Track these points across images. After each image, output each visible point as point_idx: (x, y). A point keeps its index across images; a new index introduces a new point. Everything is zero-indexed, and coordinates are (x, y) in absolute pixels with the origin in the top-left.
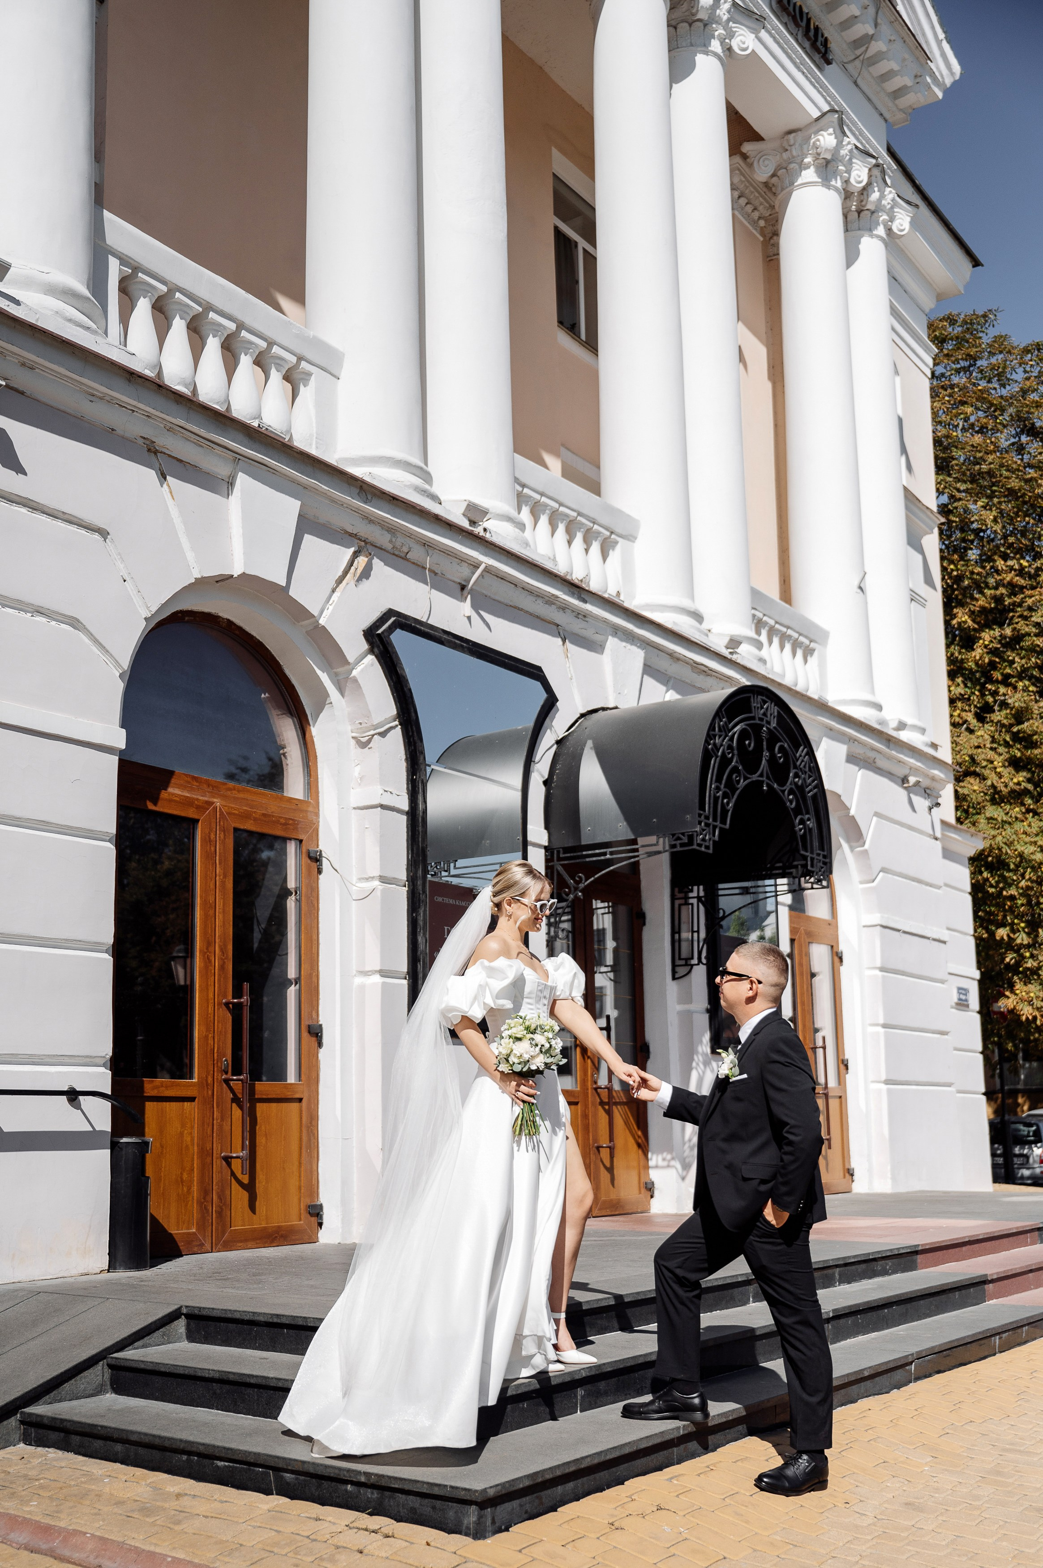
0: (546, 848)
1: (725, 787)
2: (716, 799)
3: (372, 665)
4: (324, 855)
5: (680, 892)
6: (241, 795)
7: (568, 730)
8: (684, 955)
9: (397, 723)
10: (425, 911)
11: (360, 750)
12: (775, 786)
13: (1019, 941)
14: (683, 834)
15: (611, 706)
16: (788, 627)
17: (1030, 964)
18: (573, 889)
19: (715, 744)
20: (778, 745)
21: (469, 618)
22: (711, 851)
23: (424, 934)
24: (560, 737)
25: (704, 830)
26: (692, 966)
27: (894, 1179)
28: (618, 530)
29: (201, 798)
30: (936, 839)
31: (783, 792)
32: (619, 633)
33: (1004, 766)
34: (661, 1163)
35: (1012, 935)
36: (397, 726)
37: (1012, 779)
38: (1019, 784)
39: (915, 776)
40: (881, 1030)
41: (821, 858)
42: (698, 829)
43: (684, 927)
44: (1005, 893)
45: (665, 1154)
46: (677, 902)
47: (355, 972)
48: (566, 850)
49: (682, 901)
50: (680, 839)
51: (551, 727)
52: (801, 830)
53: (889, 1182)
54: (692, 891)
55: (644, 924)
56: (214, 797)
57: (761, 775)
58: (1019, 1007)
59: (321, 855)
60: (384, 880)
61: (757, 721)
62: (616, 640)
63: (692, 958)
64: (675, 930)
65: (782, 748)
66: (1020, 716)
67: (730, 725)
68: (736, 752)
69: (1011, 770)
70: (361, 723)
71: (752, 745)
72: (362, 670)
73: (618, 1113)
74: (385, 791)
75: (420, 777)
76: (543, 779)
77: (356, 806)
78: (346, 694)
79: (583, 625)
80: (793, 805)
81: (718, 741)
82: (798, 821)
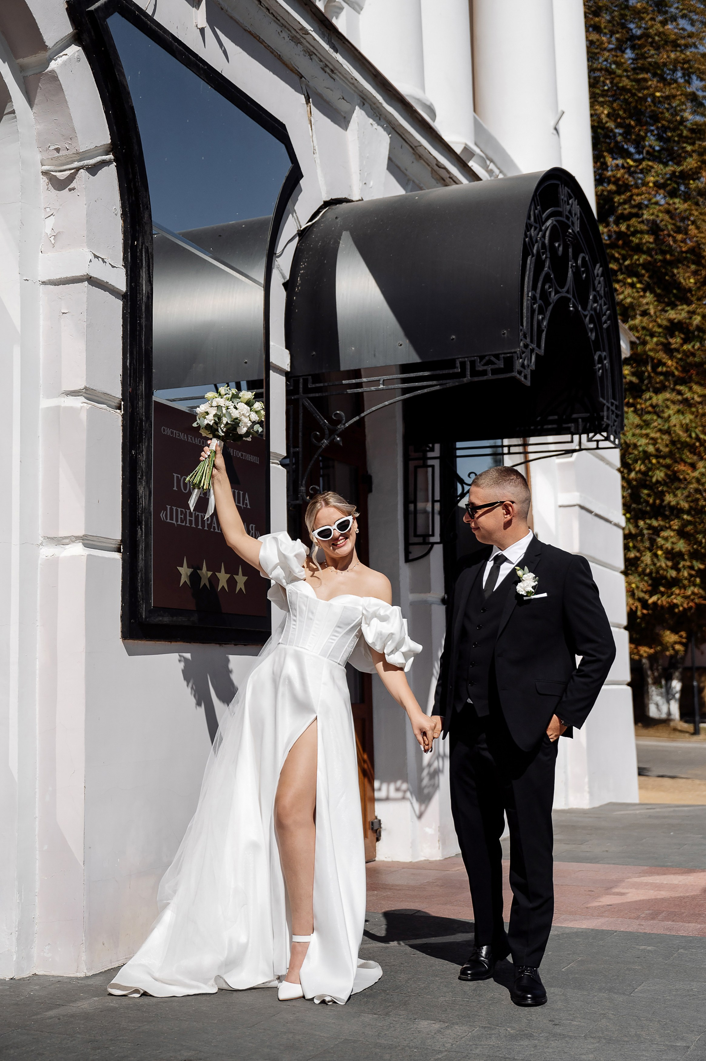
0: (287, 374)
1: (540, 299)
2: (533, 311)
3: (79, 60)
5: (416, 451)
7: (310, 220)
9: (111, 157)
10: (149, 447)
11: (54, 193)
12: (580, 308)
14: (497, 356)
15: (355, 198)
18: (327, 432)
19: (531, 238)
20: (581, 255)
21: (202, 31)
22: (528, 383)
23: (148, 483)
24: (303, 227)
25: (523, 352)
26: (430, 547)
31: (586, 316)
32: (366, 105)
34: (393, 794)
36: (110, 161)
41: (614, 408)
42: (517, 351)
43: (420, 494)
46: (412, 464)
47: (41, 539)
48: (318, 378)
50: (493, 363)
51: (293, 211)
52: (599, 369)
53: (587, 795)
54: (432, 450)
55: (370, 491)
57: (568, 292)
60: (89, 395)
61: (564, 220)
62: (363, 112)
63: (433, 535)
64: (410, 498)
67: (544, 216)
68: (547, 254)
70: (58, 150)
71: (561, 249)
72: (65, 63)
74: (96, 257)
75: (143, 243)
76: (283, 281)
77: (44, 279)
78: (36, 101)
79: (329, 82)
80: (593, 336)
81: (533, 232)
82: (596, 358)
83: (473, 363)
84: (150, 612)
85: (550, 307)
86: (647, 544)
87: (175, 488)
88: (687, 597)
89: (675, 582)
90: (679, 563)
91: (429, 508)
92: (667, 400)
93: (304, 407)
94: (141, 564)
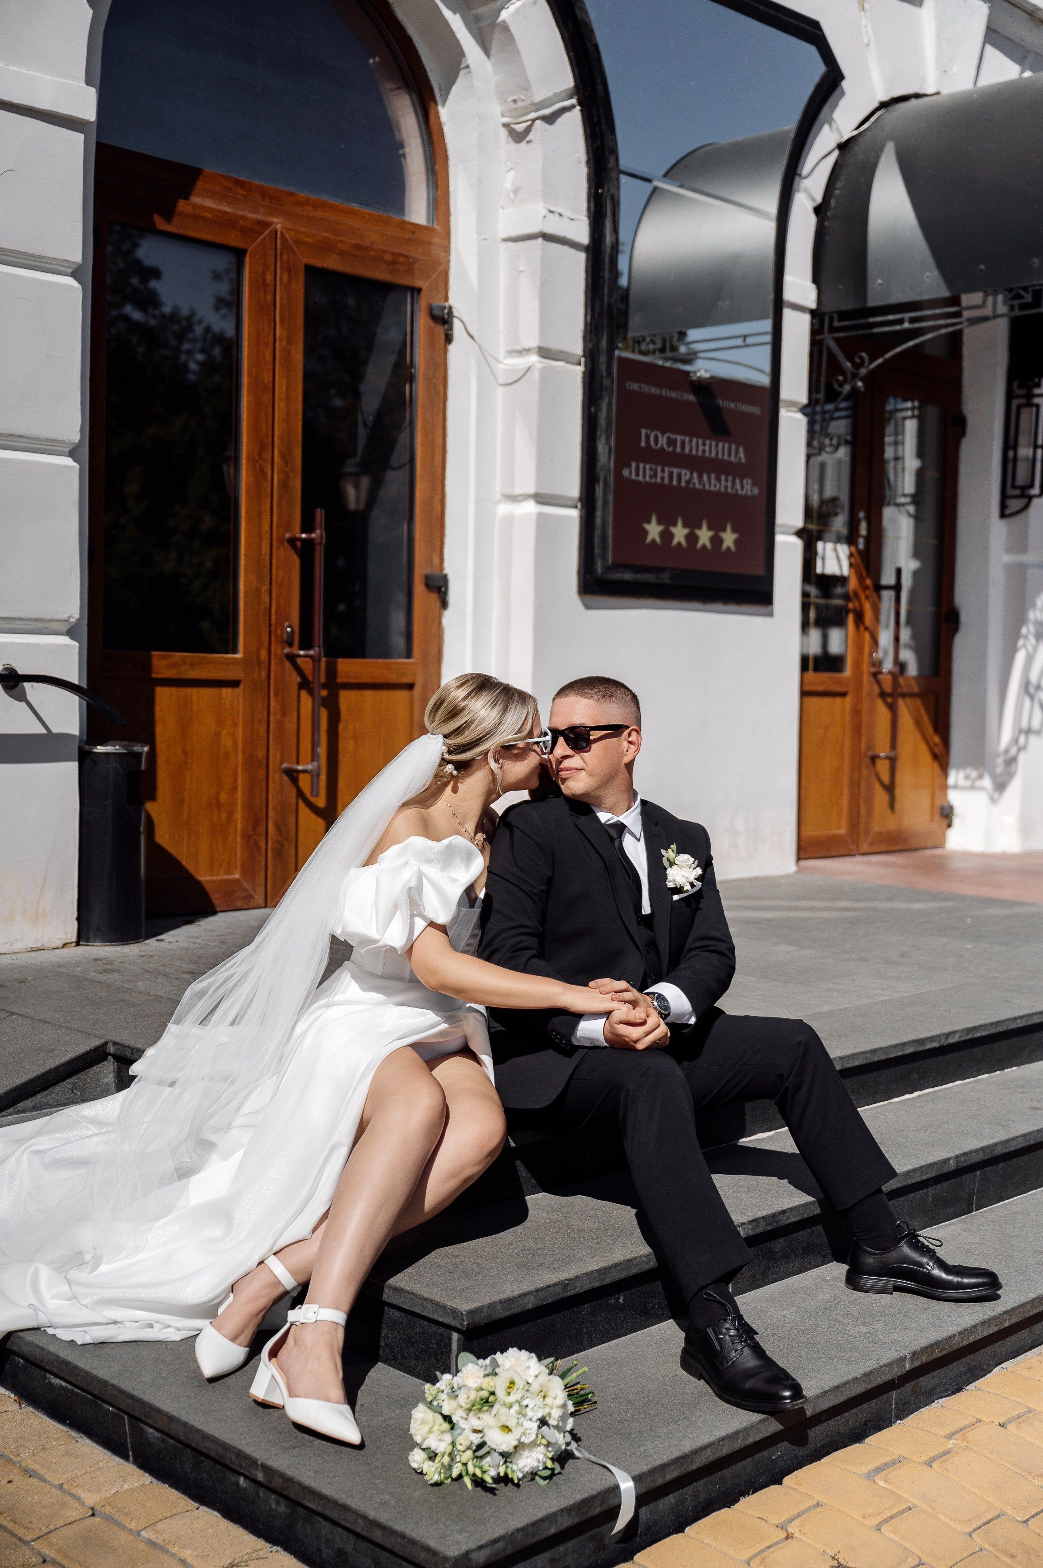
0: (812, 312)
4: (455, 313)
5: (1020, 387)
6: (319, 214)
7: (857, 128)
8: (1019, 482)
9: (574, 101)
10: (610, 404)
11: (513, 146)
15: (929, 91)
18: (849, 376)
23: (608, 440)
24: (846, 137)
26: (1031, 498)
29: (250, 215)
36: (573, 107)
43: (1023, 439)
45: (969, 770)
46: (1015, 403)
47: (498, 496)
48: (843, 315)
49: (1023, 401)
51: (830, 121)
54: (1038, 385)
55: (963, 433)
56: (273, 215)
59: (450, 312)
60: (544, 353)
63: (1032, 486)
64: (1010, 444)
70: (515, 101)
72: (517, 11)
73: (904, 708)
74: (551, 211)
75: (608, 190)
76: (814, 205)
77: (505, 236)
78: (492, 50)
84: (607, 569)
87: (643, 444)
91: (1030, 456)
93: (829, 349)
94: (598, 521)
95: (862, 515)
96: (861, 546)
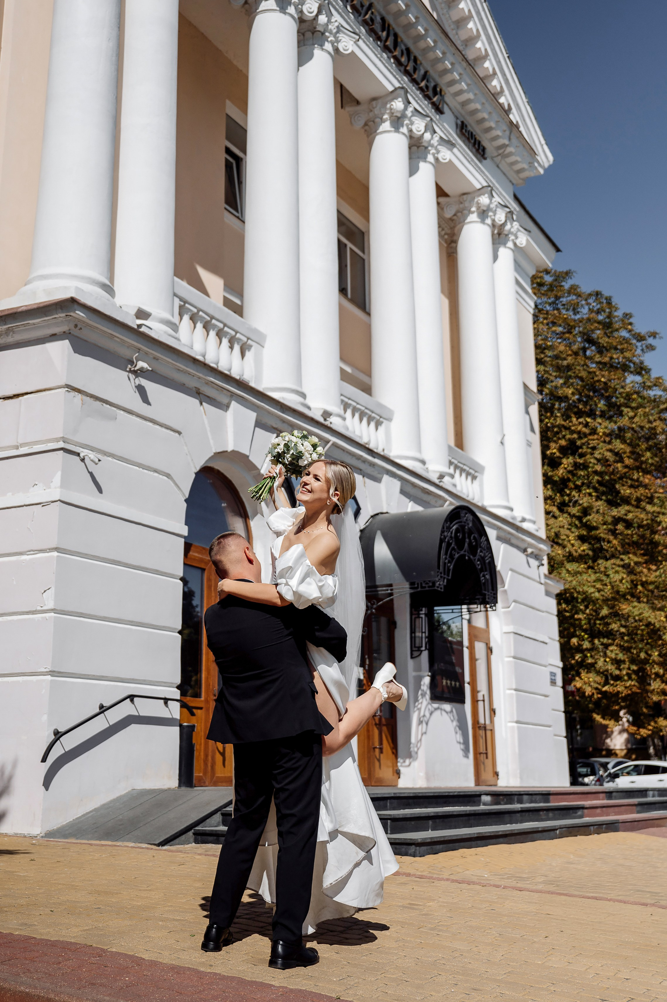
1: (449, 557)
2: (445, 564)
5: (415, 611)
7: (365, 524)
8: (417, 645)
12: (471, 557)
13: (585, 647)
14: (430, 581)
15: (385, 511)
16: (464, 465)
17: (590, 661)
19: (444, 536)
20: (473, 536)
22: (442, 590)
25: (440, 579)
26: (422, 651)
27: (521, 778)
28: (384, 416)
30: (542, 584)
31: (475, 560)
32: (388, 473)
33: (575, 539)
35: (580, 642)
37: (579, 548)
38: (584, 551)
39: (531, 548)
40: (514, 692)
41: (491, 594)
42: (437, 579)
43: (417, 630)
44: (576, 616)
46: (413, 617)
49: (417, 616)
50: (428, 584)
52: (483, 580)
53: (519, 780)
54: (422, 610)
55: (395, 627)
57: (465, 551)
58: (584, 687)
61: (463, 524)
62: (387, 476)
63: (422, 647)
64: (413, 631)
65: (474, 538)
66: (586, 511)
67: (451, 525)
68: (454, 539)
69: (579, 542)
71: (461, 536)
73: (384, 728)
78: (270, 506)
79: (373, 469)
80: (480, 567)
81: (446, 534)
82: (481, 575)
83: (421, 584)
85: (454, 560)
86: (602, 654)
88: (626, 687)
89: (618, 678)
90: (620, 666)
91: (420, 635)
92: (614, 564)
95: (366, 657)
96: (367, 668)
